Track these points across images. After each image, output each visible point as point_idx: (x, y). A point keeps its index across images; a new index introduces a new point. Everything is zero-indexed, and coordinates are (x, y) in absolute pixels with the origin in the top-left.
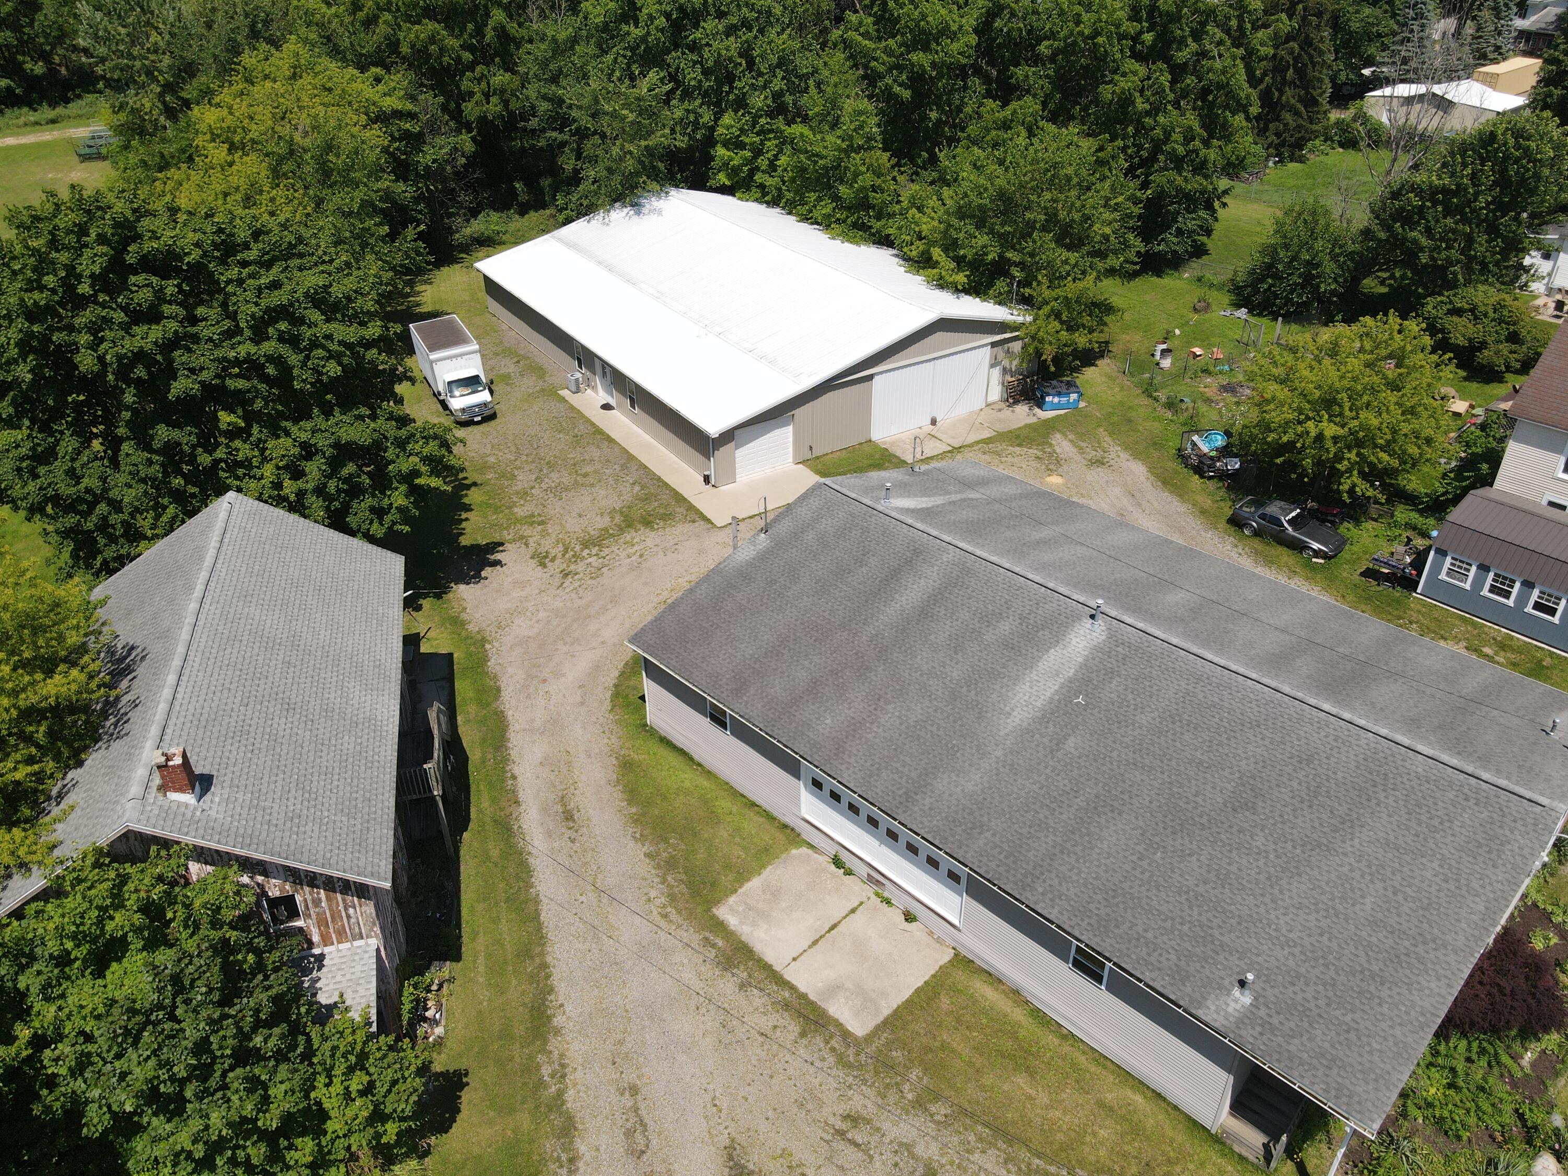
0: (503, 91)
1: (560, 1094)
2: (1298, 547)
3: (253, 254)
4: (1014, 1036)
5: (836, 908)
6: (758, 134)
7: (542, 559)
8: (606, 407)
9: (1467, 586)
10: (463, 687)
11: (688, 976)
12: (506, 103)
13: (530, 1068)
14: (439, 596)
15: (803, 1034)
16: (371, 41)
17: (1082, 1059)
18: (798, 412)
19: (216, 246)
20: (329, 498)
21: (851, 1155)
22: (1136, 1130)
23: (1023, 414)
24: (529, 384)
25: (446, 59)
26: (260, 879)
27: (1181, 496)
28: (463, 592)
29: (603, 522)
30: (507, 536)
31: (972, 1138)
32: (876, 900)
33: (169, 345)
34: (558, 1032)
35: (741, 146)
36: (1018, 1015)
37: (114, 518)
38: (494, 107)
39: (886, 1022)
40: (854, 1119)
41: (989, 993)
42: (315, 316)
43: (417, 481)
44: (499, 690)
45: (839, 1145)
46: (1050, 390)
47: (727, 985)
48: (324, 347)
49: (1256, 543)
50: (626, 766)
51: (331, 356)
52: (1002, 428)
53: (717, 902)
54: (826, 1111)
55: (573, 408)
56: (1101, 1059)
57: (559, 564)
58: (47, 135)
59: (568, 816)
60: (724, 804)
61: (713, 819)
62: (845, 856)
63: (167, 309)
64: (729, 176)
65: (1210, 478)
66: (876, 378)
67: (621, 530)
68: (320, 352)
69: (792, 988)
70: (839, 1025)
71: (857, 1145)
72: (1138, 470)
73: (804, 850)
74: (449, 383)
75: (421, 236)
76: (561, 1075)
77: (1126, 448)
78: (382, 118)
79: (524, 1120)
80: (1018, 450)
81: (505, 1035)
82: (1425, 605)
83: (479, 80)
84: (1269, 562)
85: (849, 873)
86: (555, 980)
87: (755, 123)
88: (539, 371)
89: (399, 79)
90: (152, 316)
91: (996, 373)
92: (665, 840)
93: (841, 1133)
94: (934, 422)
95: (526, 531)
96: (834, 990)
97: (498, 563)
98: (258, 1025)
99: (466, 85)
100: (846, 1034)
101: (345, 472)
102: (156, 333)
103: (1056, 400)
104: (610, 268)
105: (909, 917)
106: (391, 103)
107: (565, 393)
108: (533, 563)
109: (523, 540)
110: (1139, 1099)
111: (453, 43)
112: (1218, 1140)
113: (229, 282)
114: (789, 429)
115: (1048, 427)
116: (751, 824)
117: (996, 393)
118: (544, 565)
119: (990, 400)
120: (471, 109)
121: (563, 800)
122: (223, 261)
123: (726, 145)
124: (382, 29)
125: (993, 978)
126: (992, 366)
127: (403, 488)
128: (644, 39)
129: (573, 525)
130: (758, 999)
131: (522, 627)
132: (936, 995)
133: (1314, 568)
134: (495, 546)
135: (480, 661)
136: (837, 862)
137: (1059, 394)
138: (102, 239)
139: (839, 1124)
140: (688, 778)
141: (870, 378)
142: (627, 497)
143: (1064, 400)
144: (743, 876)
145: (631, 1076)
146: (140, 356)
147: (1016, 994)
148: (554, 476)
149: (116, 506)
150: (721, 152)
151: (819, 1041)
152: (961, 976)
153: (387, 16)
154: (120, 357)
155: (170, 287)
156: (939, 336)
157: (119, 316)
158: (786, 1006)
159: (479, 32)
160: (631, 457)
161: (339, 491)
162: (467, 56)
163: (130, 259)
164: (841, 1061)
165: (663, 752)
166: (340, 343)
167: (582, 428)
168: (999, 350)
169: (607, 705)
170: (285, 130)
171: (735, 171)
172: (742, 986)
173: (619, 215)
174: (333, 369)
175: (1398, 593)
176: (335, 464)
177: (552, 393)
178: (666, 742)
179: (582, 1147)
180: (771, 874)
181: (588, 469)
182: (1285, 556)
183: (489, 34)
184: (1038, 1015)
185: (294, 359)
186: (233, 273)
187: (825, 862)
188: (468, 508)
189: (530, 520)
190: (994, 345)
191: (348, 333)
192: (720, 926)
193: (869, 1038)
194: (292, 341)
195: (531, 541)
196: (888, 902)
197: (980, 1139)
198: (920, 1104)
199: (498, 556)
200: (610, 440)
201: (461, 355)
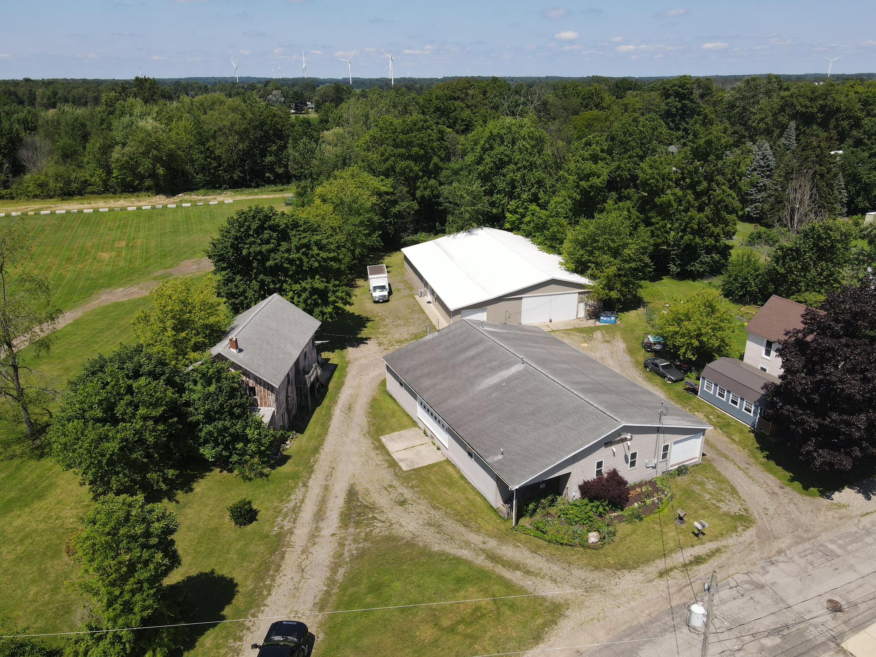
0: (432, 187)
1: (313, 465)
2: (663, 376)
3: (301, 229)
4: (451, 479)
5: (417, 442)
6: (524, 209)
7: (380, 344)
8: (429, 302)
9: (712, 393)
10: (336, 374)
11: (363, 449)
12: (432, 191)
13: (309, 459)
14: (342, 350)
15: (388, 467)
16: (383, 167)
17: (468, 488)
18: (489, 307)
19: (291, 225)
20: (307, 305)
21: (385, 492)
22: (473, 504)
23: (591, 323)
24: (406, 292)
25: (411, 174)
26: (248, 379)
27: (632, 356)
28: (350, 349)
29: (406, 336)
30: (372, 336)
31: (422, 496)
32: (431, 443)
33: (270, 251)
34: (319, 453)
35: (516, 213)
36: (456, 476)
37: (245, 302)
38: (427, 193)
39: (414, 470)
40: (390, 486)
41: (450, 469)
42: (315, 248)
43: (336, 304)
44: (346, 376)
45: (383, 490)
46: (603, 315)
47: (373, 454)
48: (315, 258)
49: (650, 375)
50: (374, 399)
51: (317, 260)
52: (577, 326)
53: (382, 435)
54: (384, 483)
55: (417, 301)
56: (473, 488)
57: (385, 346)
58: (278, 195)
59: (350, 409)
60: (400, 413)
61: (393, 415)
62: (427, 430)
63: (272, 241)
64: (511, 225)
65: (648, 351)
66: (523, 299)
68: (313, 259)
69: (392, 457)
70: (400, 467)
71: (388, 491)
72: (621, 345)
73: (417, 428)
74: (374, 287)
75: (379, 236)
76: (315, 462)
77: (623, 338)
78: (380, 194)
79: (301, 468)
80: (578, 334)
81: (305, 451)
82: (699, 400)
83: (424, 183)
84: (649, 380)
85: (427, 436)
86: (325, 443)
87: (523, 204)
88: (411, 288)
89: (390, 181)
90: (268, 242)
91: (582, 305)
92: (375, 419)
93: (385, 488)
94: (551, 321)
95: (380, 336)
96: (403, 460)
97: (367, 343)
98: (236, 406)
99: (418, 184)
100: (400, 469)
101: (314, 297)
102: (268, 247)
103: (605, 319)
104: (447, 253)
105: (438, 449)
106: (383, 189)
107: (417, 297)
108: (377, 345)
109: (378, 338)
110: (479, 499)
111: (416, 169)
112: (496, 511)
113: (292, 235)
114: (485, 313)
115: (597, 328)
116: (405, 420)
117: (582, 314)
118: (380, 346)
119: (579, 316)
120: (418, 193)
121: (350, 405)
122: (292, 229)
123: (510, 212)
124: (390, 163)
125: (454, 466)
126: (579, 302)
127: (332, 306)
128: (484, 171)
129: (397, 336)
130: (380, 457)
131: (363, 361)
132: (434, 467)
133: (665, 384)
134: (367, 339)
135: (344, 368)
136: (425, 433)
137: (607, 316)
138: (259, 220)
139: (386, 486)
140: (392, 405)
141: (521, 298)
142: (420, 330)
143: (609, 319)
144: (393, 430)
145: (334, 465)
146: (260, 252)
147: (458, 471)
148: (399, 321)
149: (246, 298)
150: (508, 215)
151: (392, 469)
152: (444, 465)
153: (393, 158)
154: (255, 252)
155: (275, 235)
156: (553, 286)
157: (259, 241)
158: (387, 461)
159: (427, 165)
160: (428, 318)
161: (311, 303)
162: (421, 174)
163: (266, 226)
164: (396, 474)
165: (390, 400)
166: (322, 257)
167: (416, 308)
168: (583, 296)
169: (378, 384)
170: (341, 195)
171: (514, 222)
172: (377, 454)
173: (462, 235)
174: (316, 264)
175: (691, 395)
176: (312, 294)
177: (412, 296)
178: (390, 396)
179: (313, 476)
180: (402, 432)
181: (411, 321)
182: (658, 379)
183: (431, 166)
184: (463, 477)
185: (305, 260)
186: (294, 233)
187: (422, 432)
188: (366, 327)
189: (383, 333)
190: (580, 293)
191: (324, 255)
192: (380, 441)
193: (406, 472)
194: (305, 254)
195: (380, 339)
196: (434, 444)
197: (425, 497)
198: (412, 487)
199: (367, 341)
200: (424, 312)
201: (381, 278)
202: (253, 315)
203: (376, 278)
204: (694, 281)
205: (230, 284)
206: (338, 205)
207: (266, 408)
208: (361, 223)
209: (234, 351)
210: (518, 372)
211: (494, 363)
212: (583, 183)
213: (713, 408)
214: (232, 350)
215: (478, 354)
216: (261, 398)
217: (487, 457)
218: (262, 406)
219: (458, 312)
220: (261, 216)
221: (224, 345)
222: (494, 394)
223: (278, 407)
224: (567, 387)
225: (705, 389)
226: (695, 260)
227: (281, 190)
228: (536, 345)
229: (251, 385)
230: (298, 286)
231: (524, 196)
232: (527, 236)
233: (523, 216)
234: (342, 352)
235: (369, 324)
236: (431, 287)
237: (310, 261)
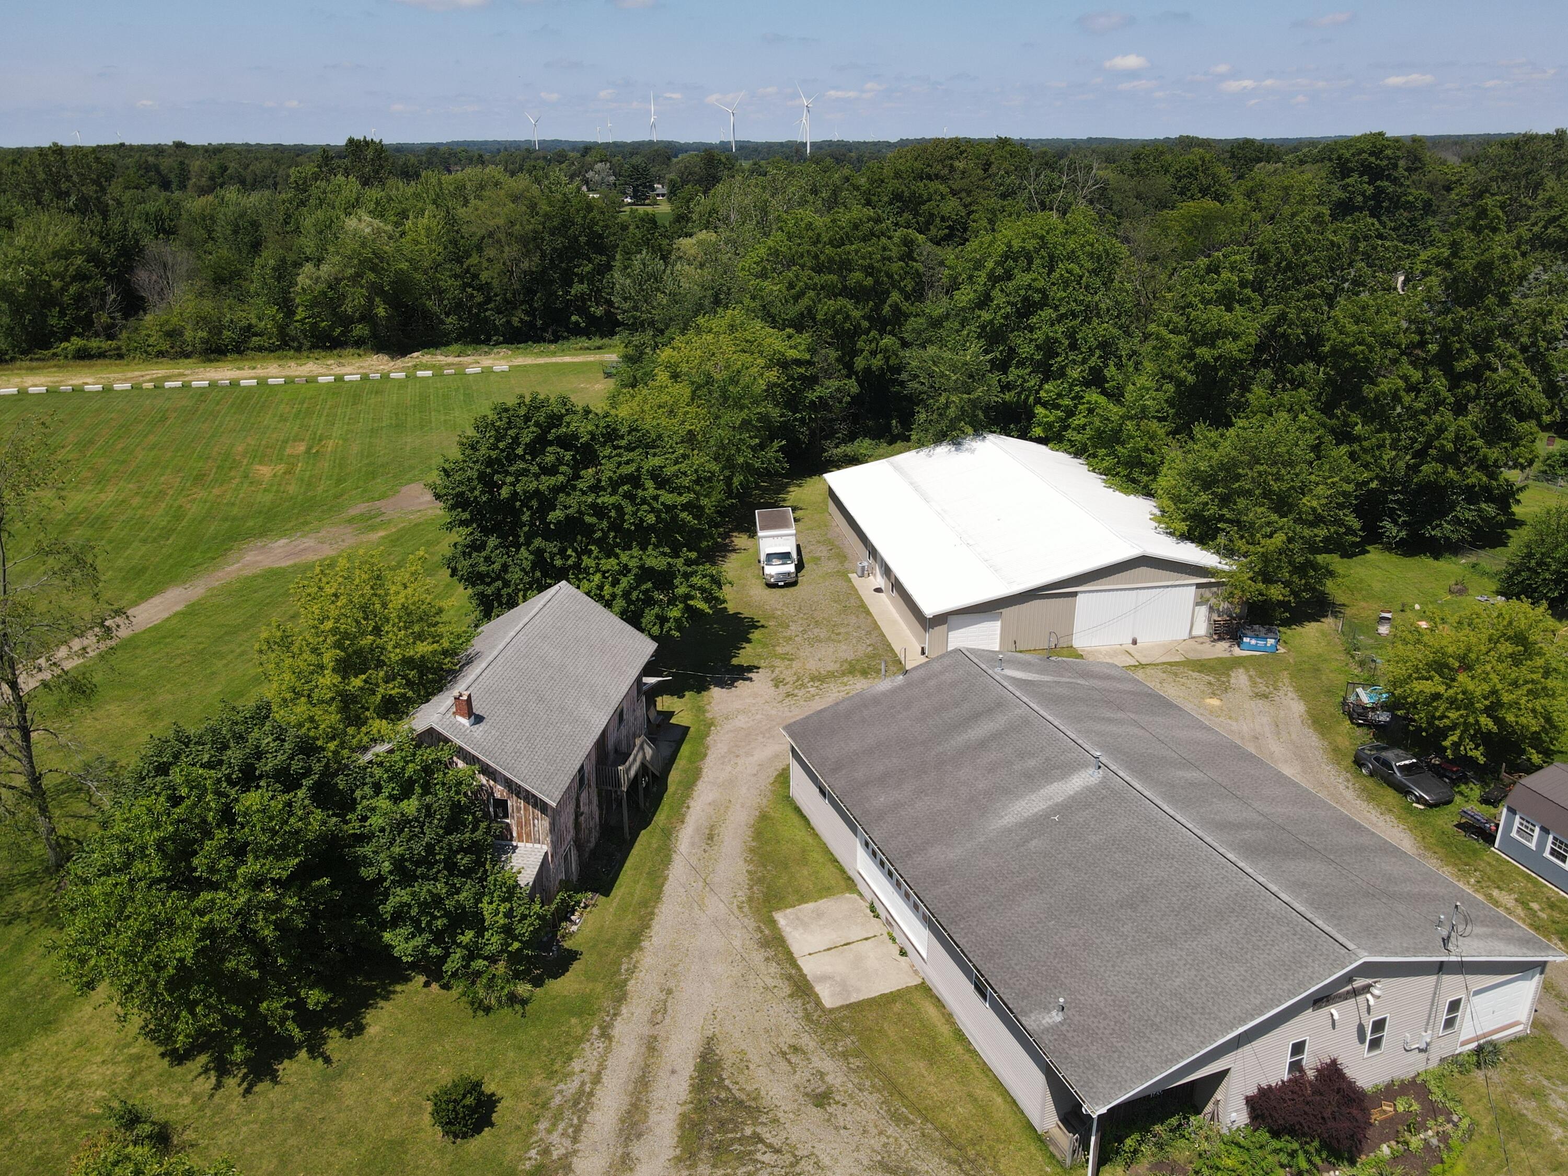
0: (886, 350)
1: (626, 981)
2: (1404, 791)
3: (623, 443)
4: (933, 1039)
5: (856, 933)
6: (1073, 399)
7: (777, 682)
8: (878, 590)
9: (1533, 846)
10: (685, 749)
11: (737, 943)
12: (887, 359)
13: (617, 963)
14: (699, 692)
15: (791, 996)
16: (793, 311)
17: (973, 1066)
18: (1007, 612)
19: (603, 435)
20: (630, 602)
21: (783, 1066)
22: (985, 1113)
23: (1222, 649)
24: (830, 566)
25: (847, 325)
26: (492, 783)
27: (1323, 734)
28: (716, 692)
29: (832, 667)
30: (762, 664)
31: (868, 1083)
32: (886, 936)
33: (561, 489)
34: (641, 949)
35: (1057, 407)
36: (945, 1030)
37: (504, 592)
38: (877, 362)
39: (848, 1006)
40: (795, 1049)
41: (931, 1011)
42: (650, 484)
43: (691, 603)
44: (705, 755)
45: (778, 1059)
46: (1249, 633)
47: (757, 957)
48: (649, 505)
49: (1370, 783)
50: (764, 817)
51: (653, 510)
52: (1192, 656)
53: (778, 909)
54: (781, 1039)
55: (853, 587)
56: (986, 1069)
57: (788, 688)
59: (711, 837)
60: (816, 855)
61: (803, 859)
62: (877, 904)
63: (563, 468)
64: (1044, 430)
65: (1359, 725)
66: (1080, 596)
67: (843, 674)
68: (646, 507)
69: (799, 969)
70: (817, 996)
71: (790, 1062)
72: (1296, 707)
73: (855, 896)
74: (768, 555)
75: (781, 449)
76: (631, 971)
77: (1298, 689)
78: (784, 364)
79: (599, 988)
80: (1195, 675)
81: (611, 942)
82: (1499, 859)
83: (871, 342)
84: (1371, 797)
85: (878, 917)
86: (654, 923)
87: (1071, 391)
88: (842, 557)
89: (804, 339)
90: (551, 471)
91: (1203, 611)
92: (765, 866)
93: (784, 1054)
94: (1135, 642)
95: (777, 662)
96: (824, 978)
97: (750, 679)
99: (860, 344)
100: (818, 1003)
101: (644, 587)
102: (552, 481)
103: (1253, 642)
104: (916, 488)
105: (903, 953)
106: (792, 354)
107: (853, 576)
108: (771, 684)
109: (773, 668)
110: (999, 1100)
111: (856, 314)
112: (1042, 1140)
113: (604, 457)
114: (999, 623)
115: (1237, 662)
116: (828, 872)
117: (1202, 628)
118: (777, 686)
119: (1194, 633)
120: (860, 363)
121: (712, 828)
122: (603, 445)
123: (1044, 405)
124: (805, 302)
125: (939, 1003)
126: (1197, 604)
127: (681, 606)
128: (991, 322)
129: (812, 665)
130: (773, 968)
131: (741, 721)
132: (894, 1001)
133: (1410, 810)
134: (751, 669)
135: (703, 736)
136: (873, 909)
137: (1257, 637)
138: (537, 424)
139: (785, 1049)
140: (801, 834)
141: (1075, 594)
142: (860, 654)
143: (1261, 643)
144: (803, 899)
145: (671, 984)
146: (537, 492)
147: (949, 1018)
148: (816, 631)
149: (506, 584)
150: (1039, 410)
151: (799, 1002)
152: (917, 997)
153: (812, 293)
154: (525, 492)
155: (568, 456)
156: (1143, 570)
157: (535, 469)
158: (790, 978)
159: (878, 308)
160: (876, 626)
161: (638, 599)
162: (865, 324)
163: (550, 437)
164: (808, 1017)
165: (796, 820)
166: (662, 503)
167: (853, 602)
168: (1207, 593)
169: (772, 780)
170: (709, 366)
171: (1050, 426)
172: (767, 959)
173: (943, 450)
174: (651, 519)
175: (1479, 844)
176: (640, 579)
177: (844, 575)
178: (798, 811)
179: (624, 1010)
180: (823, 904)
181: (842, 630)
182: (1391, 796)
183: (886, 310)
184: (960, 1036)
185: (629, 509)
186: (607, 452)
187: (865, 906)
188: (749, 641)
189: (784, 657)
190: (1199, 586)
191: (667, 498)
192: (773, 923)
193: (831, 1011)
194: (629, 496)
195: (777, 671)
196: (894, 940)
197: (873, 1086)
198: (845, 1055)
199: (750, 675)
200: (868, 613)
201: (781, 536)
202: (513, 633)
203: (773, 537)
204: (1436, 558)
205: (474, 555)
206: (699, 387)
207: (529, 845)
208: (746, 423)
209: (464, 721)
210: (1089, 789)
211: (1032, 763)
212: (1203, 352)
213: (1535, 883)
214: (460, 719)
215: (996, 736)
216: (519, 824)
217: (1026, 1015)
218: (520, 839)
219: (941, 619)
220: (541, 416)
221: (442, 709)
222: (1034, 843)
223: (555, 845)
224: (1208, 839)
225: (1514, 834)
226: (1442, 515)
227: (599, 348)
228: (1120, 715)
229: (498, 795)
230: (613, 561)
231: (1074, 373)
232: (1077, 454)
233: (1070, 413)
234: (698, 697)
235: (755, 635)
236: (882, 560)
237: (638, 510)
